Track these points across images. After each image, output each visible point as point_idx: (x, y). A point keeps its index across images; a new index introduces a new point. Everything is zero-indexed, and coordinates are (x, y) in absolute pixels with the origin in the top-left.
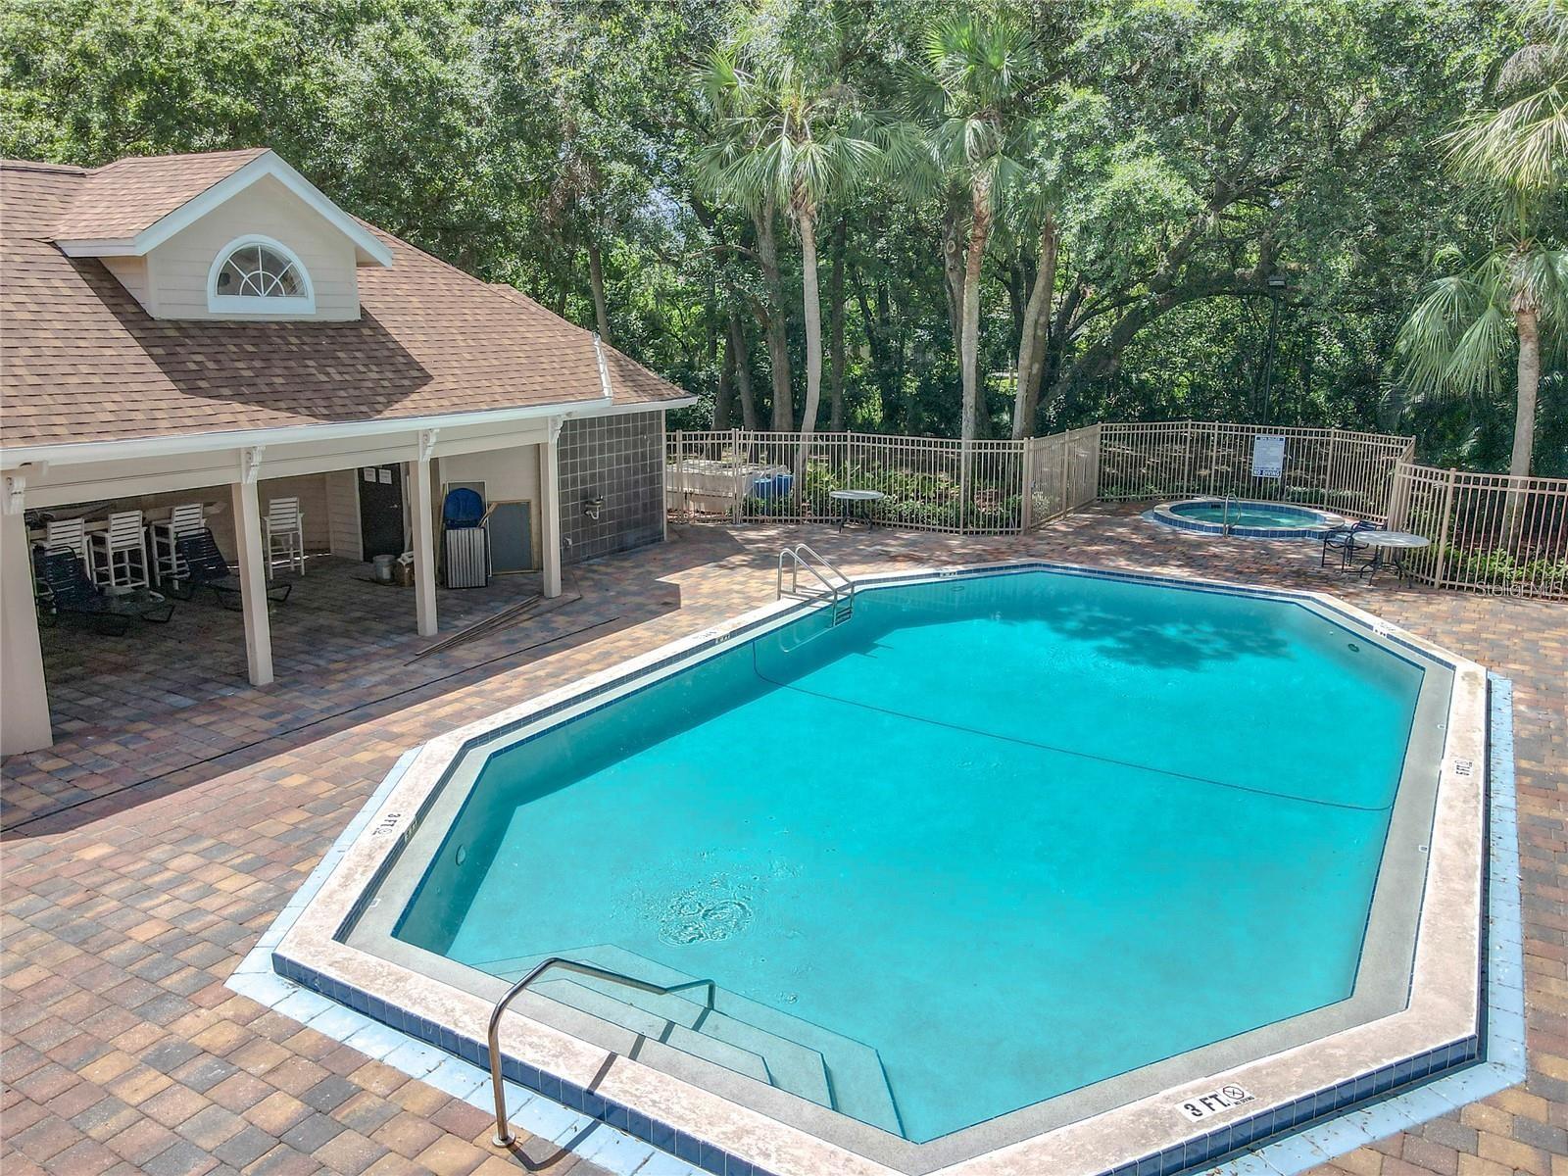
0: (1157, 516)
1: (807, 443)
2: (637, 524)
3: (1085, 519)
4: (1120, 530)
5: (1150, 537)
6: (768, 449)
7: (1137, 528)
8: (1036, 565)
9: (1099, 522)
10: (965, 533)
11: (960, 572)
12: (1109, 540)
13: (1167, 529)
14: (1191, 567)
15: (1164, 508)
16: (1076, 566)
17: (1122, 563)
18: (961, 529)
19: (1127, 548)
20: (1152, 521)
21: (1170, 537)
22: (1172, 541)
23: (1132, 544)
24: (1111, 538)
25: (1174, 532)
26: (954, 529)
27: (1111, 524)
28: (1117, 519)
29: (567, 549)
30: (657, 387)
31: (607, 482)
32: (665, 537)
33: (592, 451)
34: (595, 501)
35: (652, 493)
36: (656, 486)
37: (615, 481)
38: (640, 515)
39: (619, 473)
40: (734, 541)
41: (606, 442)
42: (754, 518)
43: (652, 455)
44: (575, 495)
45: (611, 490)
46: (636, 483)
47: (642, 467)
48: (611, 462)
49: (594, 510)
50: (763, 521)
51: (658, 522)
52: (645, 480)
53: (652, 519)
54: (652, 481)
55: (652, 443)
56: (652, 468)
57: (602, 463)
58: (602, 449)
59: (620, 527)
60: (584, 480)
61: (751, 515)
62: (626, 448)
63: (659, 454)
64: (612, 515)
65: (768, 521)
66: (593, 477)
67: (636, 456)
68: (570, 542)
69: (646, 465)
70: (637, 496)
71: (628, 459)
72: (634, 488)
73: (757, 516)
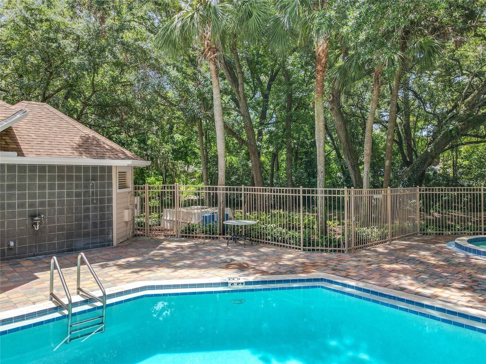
0: (458, 246)
1: (221, 192)
2: (87, 235)
3: (403, 245)
4: (423, 253)
5: (446, 260)
6: (171, 194)
7: (437, 253)
8: (322, 280)
9: (411, 247)
10: (304, 250)
11: (247, 283)
12: (411, 261)
13: (462, 254)
14: (474, 291)
15: (463, 240)
16: (353, 283)
17: (406, 282)
18: (302, 247)
19: (420, 268)
20: (453, 248)
21: (463, 261)
22: (464, 264)
23: (428, 265)
24: (413, 259)
25: (467, 257)
26: (298, 247)
27: (419, 248)
28: (426, 246)
29: (10, 249)
30: (105, 153)
31: (56, 208)
32: (115, 243)
33: (42, 187)
34: (37, 218)
35: (102, 217)
36: (106, 212)
37: (65, 207)
38: (90, 230)
39: (70, 203)
40: (154, 248)
41: (57, 182)
42: (191, 235)
43: (102, 193)
44: (21, 214)
45: (61, 212)
46: (87, 210)
47: (93, 200)
48: (60, 195)
49: (36, 224)
50: (196, 237)
51: (108, 234)
52: (95, 209)
53: (102, 232)
54: (102, 209)
55: (103, 186)
56: (102, 201)
57: (51, 195)
58: (52, 187)
59: (69, 236)
60: (32, 205)
61: (189, 233)
62: (76, 188)
63: (110, 193)
64: (61, 228)
65: (200, 237)
66: (42, 204)
67: (86, 193)
68: (12, 244)
69: (97, 199)
70: (87, 217)
71: (78, 195)
72: (84, 212)
73: (192, 234)
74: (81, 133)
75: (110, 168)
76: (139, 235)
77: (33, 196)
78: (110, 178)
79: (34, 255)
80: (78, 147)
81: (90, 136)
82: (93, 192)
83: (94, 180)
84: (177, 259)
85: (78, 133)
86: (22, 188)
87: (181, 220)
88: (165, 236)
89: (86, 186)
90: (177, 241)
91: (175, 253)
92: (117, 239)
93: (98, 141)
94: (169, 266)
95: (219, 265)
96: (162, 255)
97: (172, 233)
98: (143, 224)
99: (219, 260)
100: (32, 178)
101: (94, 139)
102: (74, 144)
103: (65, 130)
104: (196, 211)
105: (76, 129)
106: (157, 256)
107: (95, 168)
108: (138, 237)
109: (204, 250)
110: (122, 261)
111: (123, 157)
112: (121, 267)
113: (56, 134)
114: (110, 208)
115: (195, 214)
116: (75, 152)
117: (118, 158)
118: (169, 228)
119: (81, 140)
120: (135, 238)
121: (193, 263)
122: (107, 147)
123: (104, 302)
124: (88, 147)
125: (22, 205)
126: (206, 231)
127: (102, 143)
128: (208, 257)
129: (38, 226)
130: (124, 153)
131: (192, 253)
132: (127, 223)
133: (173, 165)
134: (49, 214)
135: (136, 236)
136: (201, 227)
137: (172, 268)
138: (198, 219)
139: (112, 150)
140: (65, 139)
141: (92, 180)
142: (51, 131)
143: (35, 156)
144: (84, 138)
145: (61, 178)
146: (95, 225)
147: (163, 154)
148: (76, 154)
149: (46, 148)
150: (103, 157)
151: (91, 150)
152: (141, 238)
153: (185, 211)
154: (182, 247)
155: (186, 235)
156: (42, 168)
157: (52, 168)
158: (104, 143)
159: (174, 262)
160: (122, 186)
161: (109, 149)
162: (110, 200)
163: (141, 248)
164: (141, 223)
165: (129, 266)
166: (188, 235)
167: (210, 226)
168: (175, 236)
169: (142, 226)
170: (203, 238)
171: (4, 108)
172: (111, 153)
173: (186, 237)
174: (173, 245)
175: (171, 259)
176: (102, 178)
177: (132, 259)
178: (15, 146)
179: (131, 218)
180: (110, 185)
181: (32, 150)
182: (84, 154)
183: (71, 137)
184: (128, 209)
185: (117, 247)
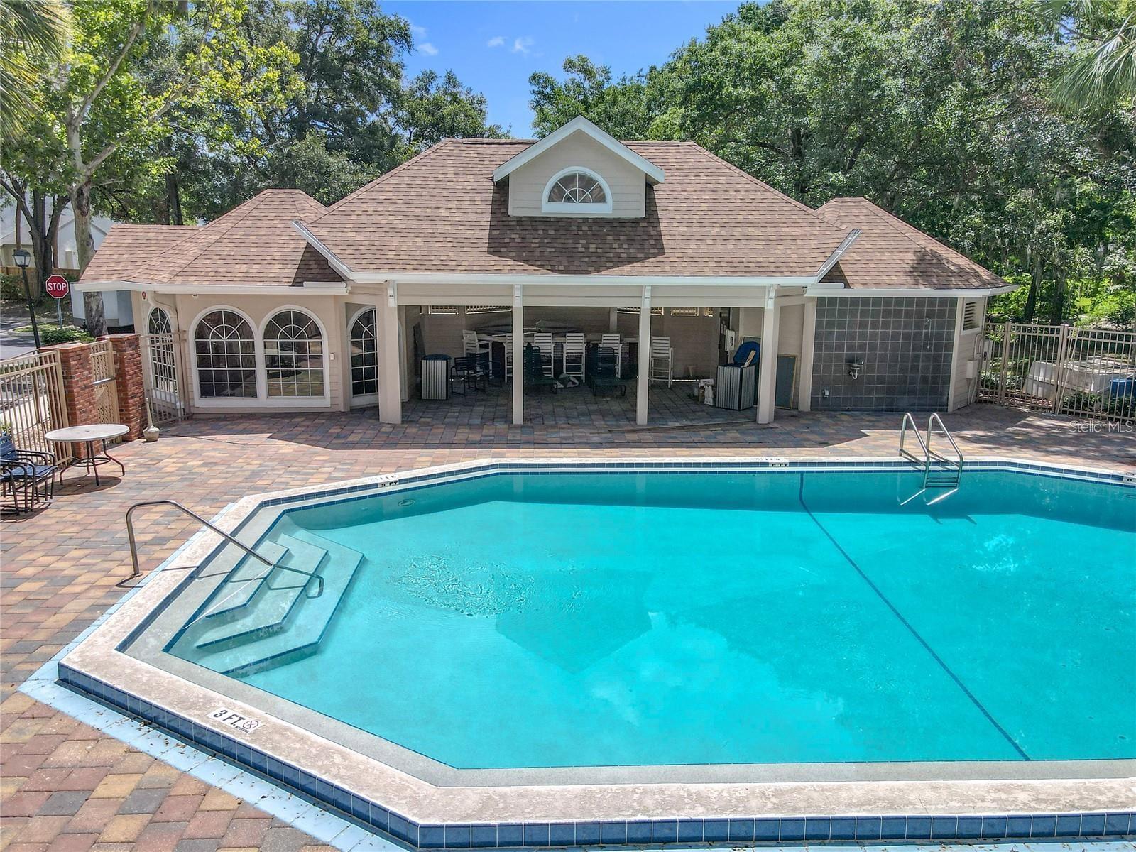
2: (913, 392)
29: (824, 398)
30: (949, 278)
31: (878, 352)
32: (950, 409)
33: (863, 325)
34: (856, 365)
35: (936, 369)
36: (942, 363)
37: (889, 353)
38: (918, 386)
39: (895, 347)
40: (1013, 423)
41: (881, 319)
42: (1081, 411)
43: (940, 337)
44: (838, 358)
45: (883, 359)
46: (916, 358)
47: (925, 345)
48: (884, 337)
49: (854, 372)
50: (1091, 416)
51: (942, 394)
52: (927, 357)
53: (934, 391)
54: (937, 358)
55: (941, 326)
56: (938, 347)
57: (873, 336)
58: (875, 325)
59: (890, 391)
60: (850, 347)
61: (1078, 408)
62: (905, 327)
63: (950, 337)
64: (881, 380)
65: (1097, 418)
66: (862, 347)
67: (917, 335)
68: (827, 393)
69: (931, 344)
70: (915, 369)
71: (906, 337)
72: (913, 361)
73: (1084, 410)
74: (914, 246)
75: (954, 301)
76: (985, 401)
77: (852, 337)
78: (953, 314)
79: (848, 410)
80: (912, 270)
81: (927, 249)
82: (926, 334)
83: (930, 318)
84: (1050, 442)
85: (910, 246)
86: (841, 325)
87: (1065, 385)
88: (1032, 408)
89: (918, 326)
90: (1054, 419)
91: (1048, 435)
92: (954, 404)
93: (939, 258)
94: (1037, 449)
95: (1119, 459)
96: (1027, 433)
97: (1045, 404)
98: (989, 383)
99: (1122, 453)
100: (853, 314)
101: (934, 254)
102: (907, 266)
103: (892, 242)
104: (1096, 371)
105: (906, 238)
106: (1018, 434)
107: (932, 301)
108: (984, 404)
109: (1101, 437)
110: (966, 433)
111: (976, 284)
112: (966, 439)
113: (882, 250)
114: (948, 357)
115: (1094, 376)
116: (908, 278)
117: (969, 286)
118: (1040, 395)
119: (915, 258)
120: (979, 405)
121: (1077, 451)
122: (952, 268)
123: (960, 467)
124: (924, 270)
125: (840, 347)
126: (1112, 409)
127: (945, 262)
128: (1105, 448)
129: (856, 375)
130: (978, 276)
131: (1077, 438)
132: (968, 380)
133: (1064, 257)
134: (869, 361)
135: (980, 401)
136: (1102, 400)
137: (1041, 451)
138: (1101, 386)
139: (961, 272)
140: (895, 258)
141: (927, 317)
142: (875, 247)
143: (861, 286)
144: (919, 254)
145: (887, 314)
146: (925, 379)
147: (1041, 232)
148: (911, 281)
149: (872, 273)
150: (946, 286)
151: (929, 274)
152: (989, 406)
153: (1076, 368)
154: (1061, 428)
155: (1072, 410)
156: (866, 301)
157: (877, 301)
158: (948, 262)
159: (1045, 445)
160: (969, 325)
161: (956, 270)
162: (949, 347)
163: (990, 420)
164: (987, 381)
165: (976, 440)
166: (1074, 410)
167: (1121, 401)
168: (1050, 409)
169: (987, 387)
170: (1104, 419)
171: (834, 229)
172: (960, 279)
173: (1071, 413)
174: (1046, 423)
175: (1041, 442)
176: (942, 314)
177: (980, 433)
178: (839, 274)
179: (976, 374)
180: (952, 325)
181: (857, 278)
182: (921, 282)
183: (901, 254)
184: (972, 359)
185: (953, 414)
